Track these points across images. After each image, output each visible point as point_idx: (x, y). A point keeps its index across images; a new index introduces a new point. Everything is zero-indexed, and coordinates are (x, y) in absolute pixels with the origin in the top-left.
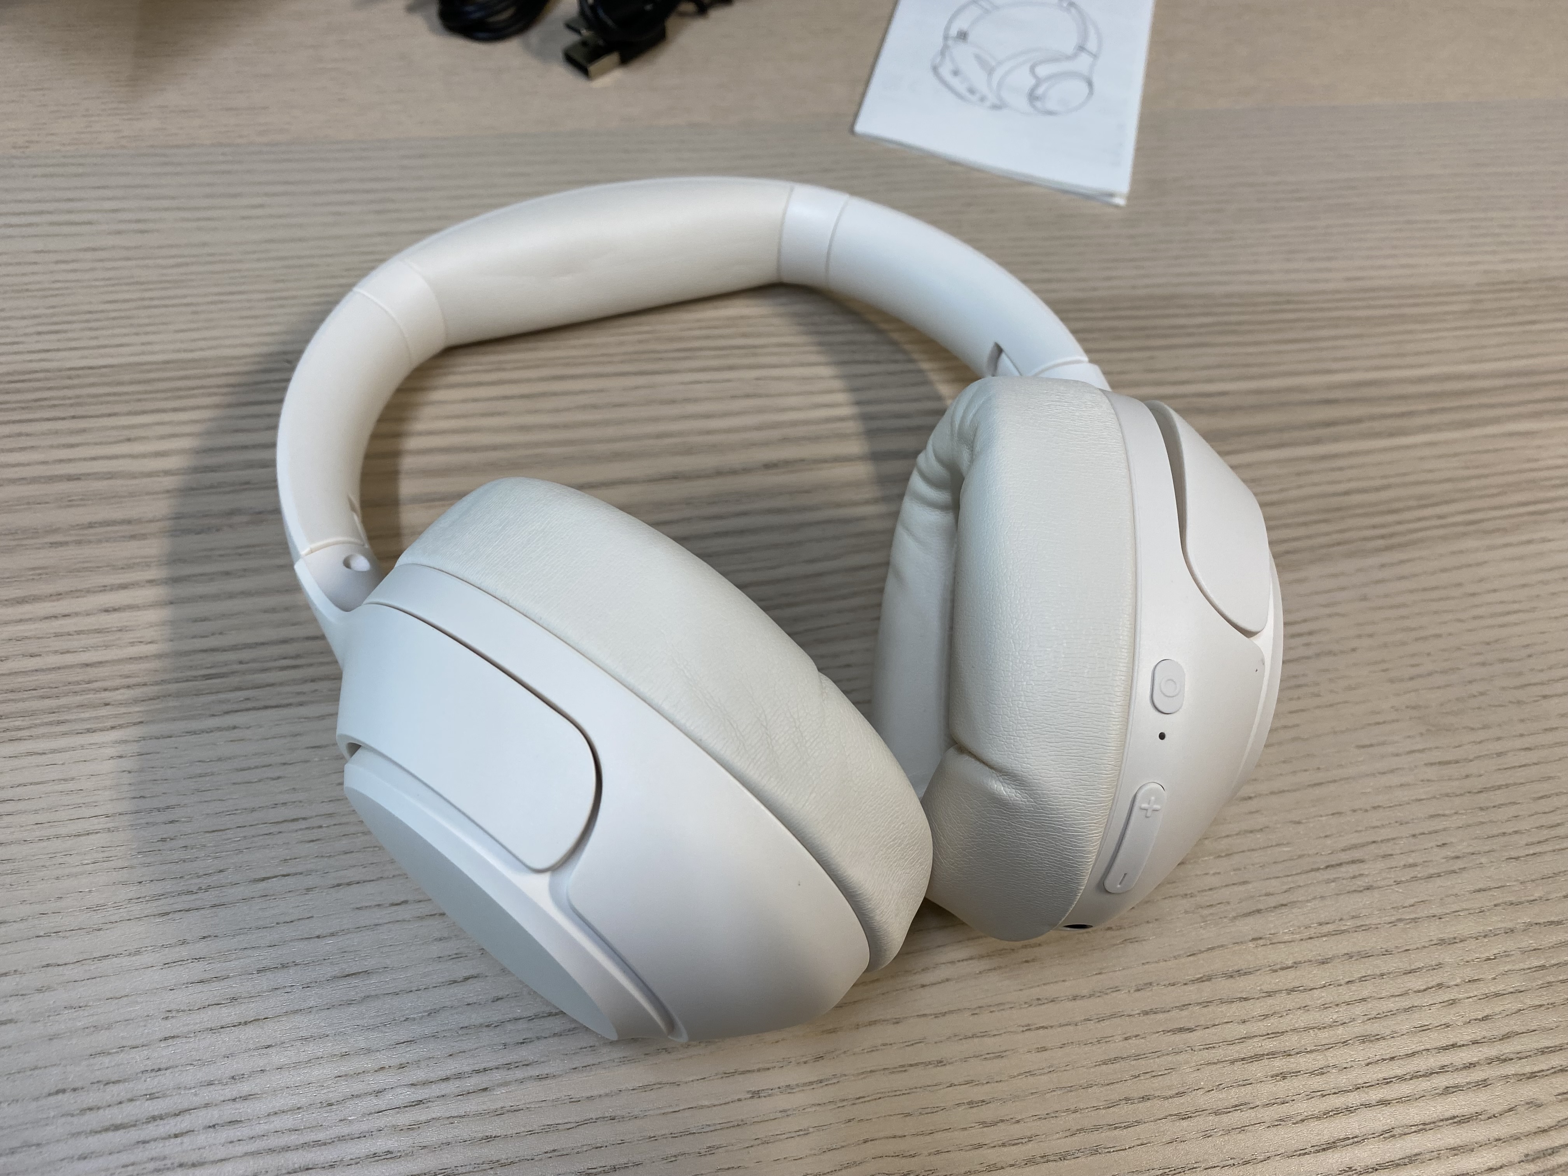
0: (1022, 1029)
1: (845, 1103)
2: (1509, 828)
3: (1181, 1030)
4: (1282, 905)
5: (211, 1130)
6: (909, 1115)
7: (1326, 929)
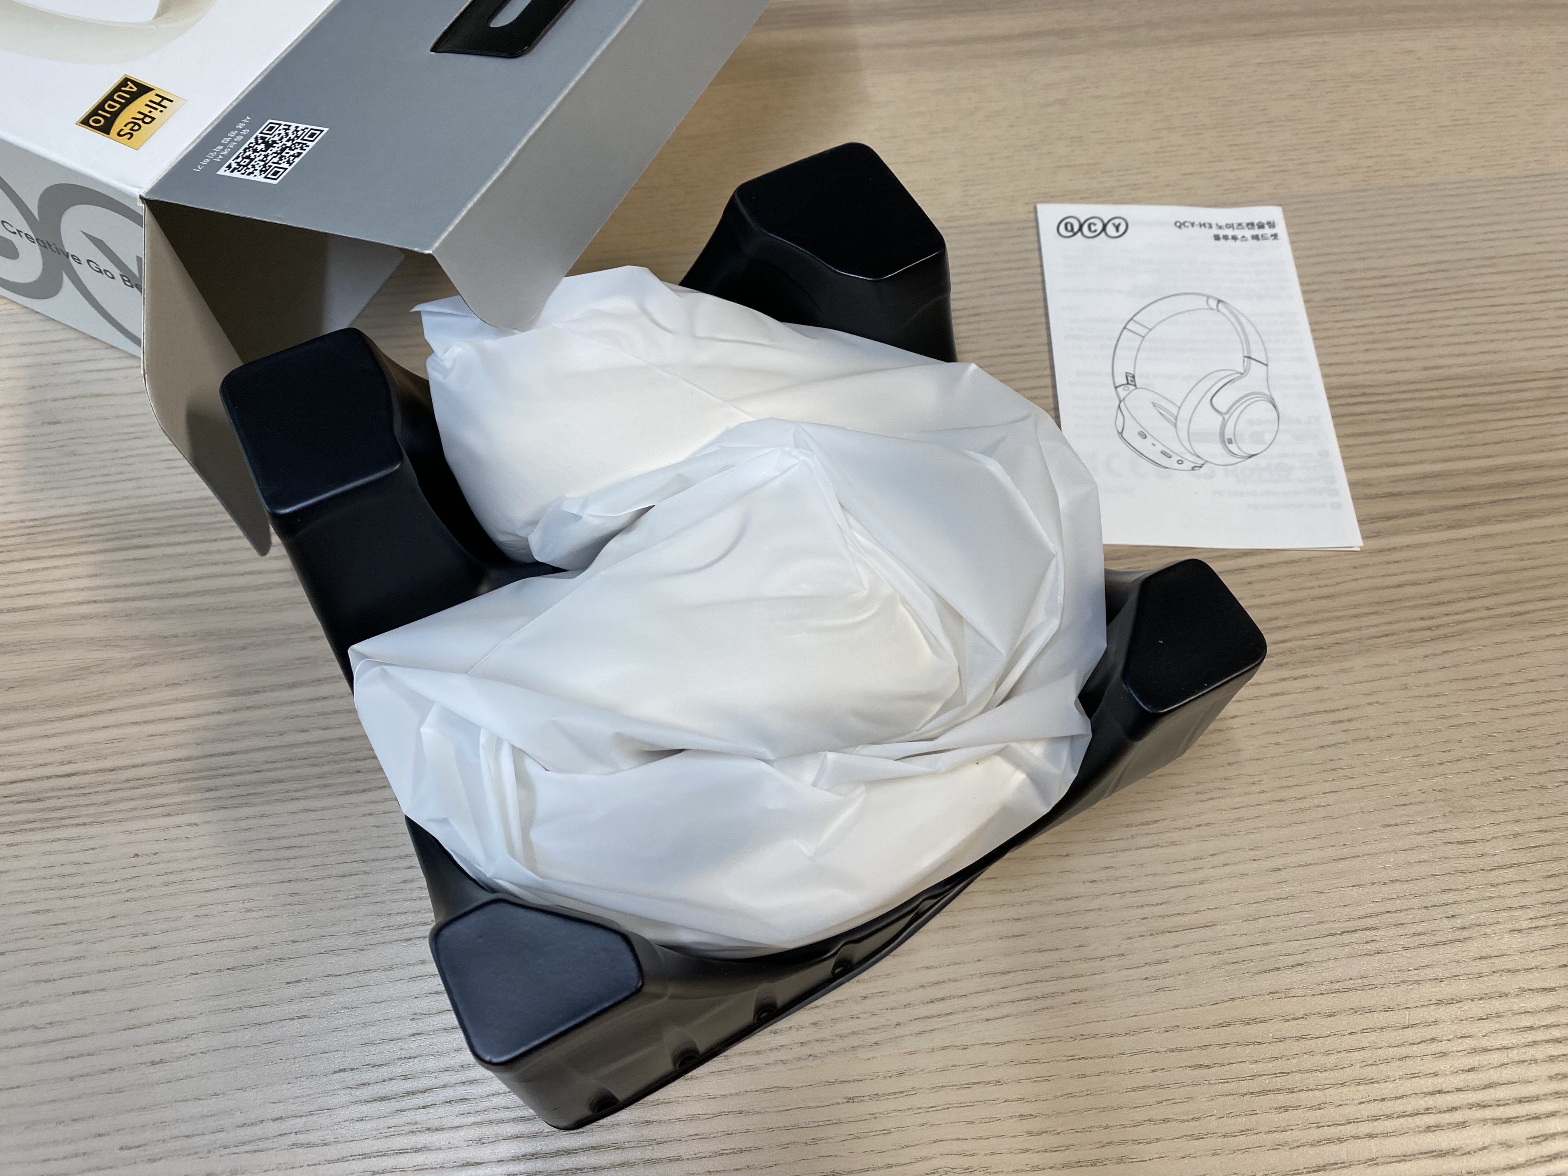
0: (1066, 1058)
1: (920, 1111)
2: (1515, 903)
3: (1201, 1066)
4: (1299, 964)
5: (448, 1104)
6: (971, 1123)
7: (1337, 986)
